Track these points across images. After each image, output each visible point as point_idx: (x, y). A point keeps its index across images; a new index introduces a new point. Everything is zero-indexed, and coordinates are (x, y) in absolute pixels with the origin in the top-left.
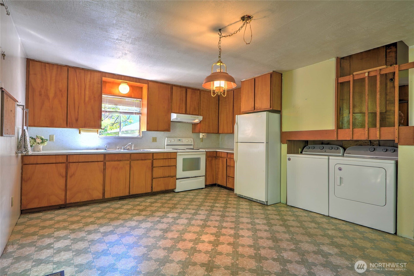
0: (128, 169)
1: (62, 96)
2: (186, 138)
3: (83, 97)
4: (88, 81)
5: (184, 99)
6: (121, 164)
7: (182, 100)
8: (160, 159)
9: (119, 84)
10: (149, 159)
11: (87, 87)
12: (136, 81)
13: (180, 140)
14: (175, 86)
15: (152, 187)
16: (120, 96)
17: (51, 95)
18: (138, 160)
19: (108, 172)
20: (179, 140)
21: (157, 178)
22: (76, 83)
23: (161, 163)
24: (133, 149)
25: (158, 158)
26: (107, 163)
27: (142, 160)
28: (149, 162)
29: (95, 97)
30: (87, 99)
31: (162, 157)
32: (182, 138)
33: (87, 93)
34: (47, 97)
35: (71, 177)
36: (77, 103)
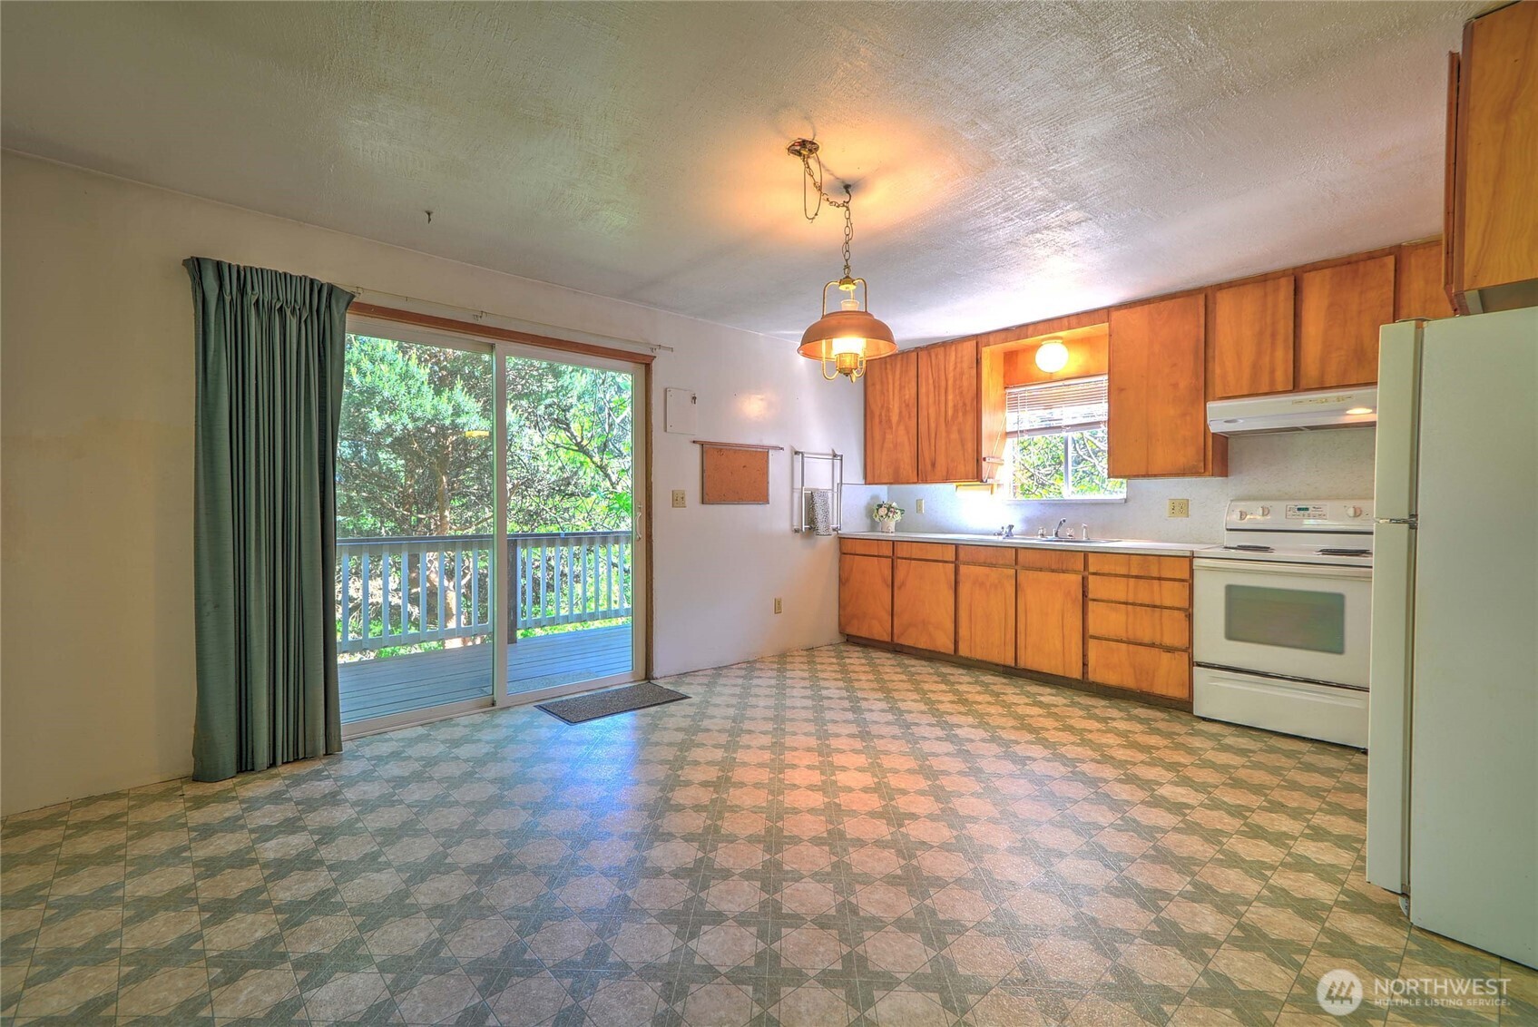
0: (1011, 591)
1: (910, 417)
2: (1345, 498)
3: (943, 409)
4: (951, 368)
5: (1285, 327)
6: (994, 574)
7: (1273, 335)
8: (1116, 575)
9: (1036, 347)
10: (1075, 572)
11: (950, 382)
12: (1069, 324)
13: (1307, 509)
14: (1220, 287)
15: (1085, 665)
16: (1062, 380)
17: (895, 418)
18: (1041, 570)
19: (964, 589)
20: (1299, 509)
21: (1106, 639)
22: (931, 381)
23: (1118, 590)
24: (1084, 539)
25: (1106, 569)
26: (963, 569)
27: (1053, 571)
28: (1075, 579)
29: (965, 404)
30: (950, 412)
31: (1123, 571)
32: (1318, 498)
33: (950, 397)
34: (889, 421)
35: (900, 588)
36: (933, 425)
